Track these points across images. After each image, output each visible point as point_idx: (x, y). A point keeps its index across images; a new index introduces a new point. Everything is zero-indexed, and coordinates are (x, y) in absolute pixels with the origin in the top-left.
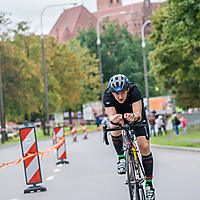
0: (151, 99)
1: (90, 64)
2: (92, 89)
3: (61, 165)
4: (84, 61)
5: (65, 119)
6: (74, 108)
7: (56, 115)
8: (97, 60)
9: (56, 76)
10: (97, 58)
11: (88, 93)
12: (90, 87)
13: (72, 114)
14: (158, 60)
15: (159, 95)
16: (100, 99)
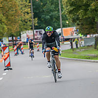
0: (63, 29)
1: (25, 6)
2: (26, 22)
3: (7, 70)
4: (21, 5)
5: (9, 41)
6: (15, 35)
7: (3, 39)
8: (30, 4)
9: (3, 14)
10: (29, 3)
11: (24, 25)
12: (25, 21)
13: (14, 38)
14: (68, 4)
15: (69, 26)
16: (32, 29)
